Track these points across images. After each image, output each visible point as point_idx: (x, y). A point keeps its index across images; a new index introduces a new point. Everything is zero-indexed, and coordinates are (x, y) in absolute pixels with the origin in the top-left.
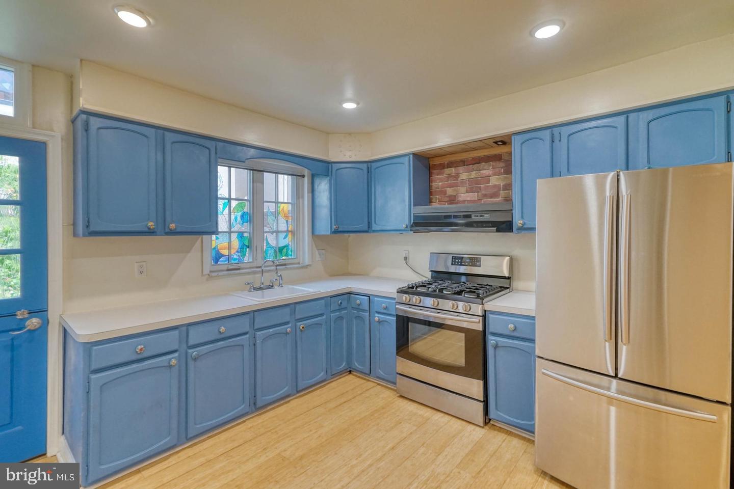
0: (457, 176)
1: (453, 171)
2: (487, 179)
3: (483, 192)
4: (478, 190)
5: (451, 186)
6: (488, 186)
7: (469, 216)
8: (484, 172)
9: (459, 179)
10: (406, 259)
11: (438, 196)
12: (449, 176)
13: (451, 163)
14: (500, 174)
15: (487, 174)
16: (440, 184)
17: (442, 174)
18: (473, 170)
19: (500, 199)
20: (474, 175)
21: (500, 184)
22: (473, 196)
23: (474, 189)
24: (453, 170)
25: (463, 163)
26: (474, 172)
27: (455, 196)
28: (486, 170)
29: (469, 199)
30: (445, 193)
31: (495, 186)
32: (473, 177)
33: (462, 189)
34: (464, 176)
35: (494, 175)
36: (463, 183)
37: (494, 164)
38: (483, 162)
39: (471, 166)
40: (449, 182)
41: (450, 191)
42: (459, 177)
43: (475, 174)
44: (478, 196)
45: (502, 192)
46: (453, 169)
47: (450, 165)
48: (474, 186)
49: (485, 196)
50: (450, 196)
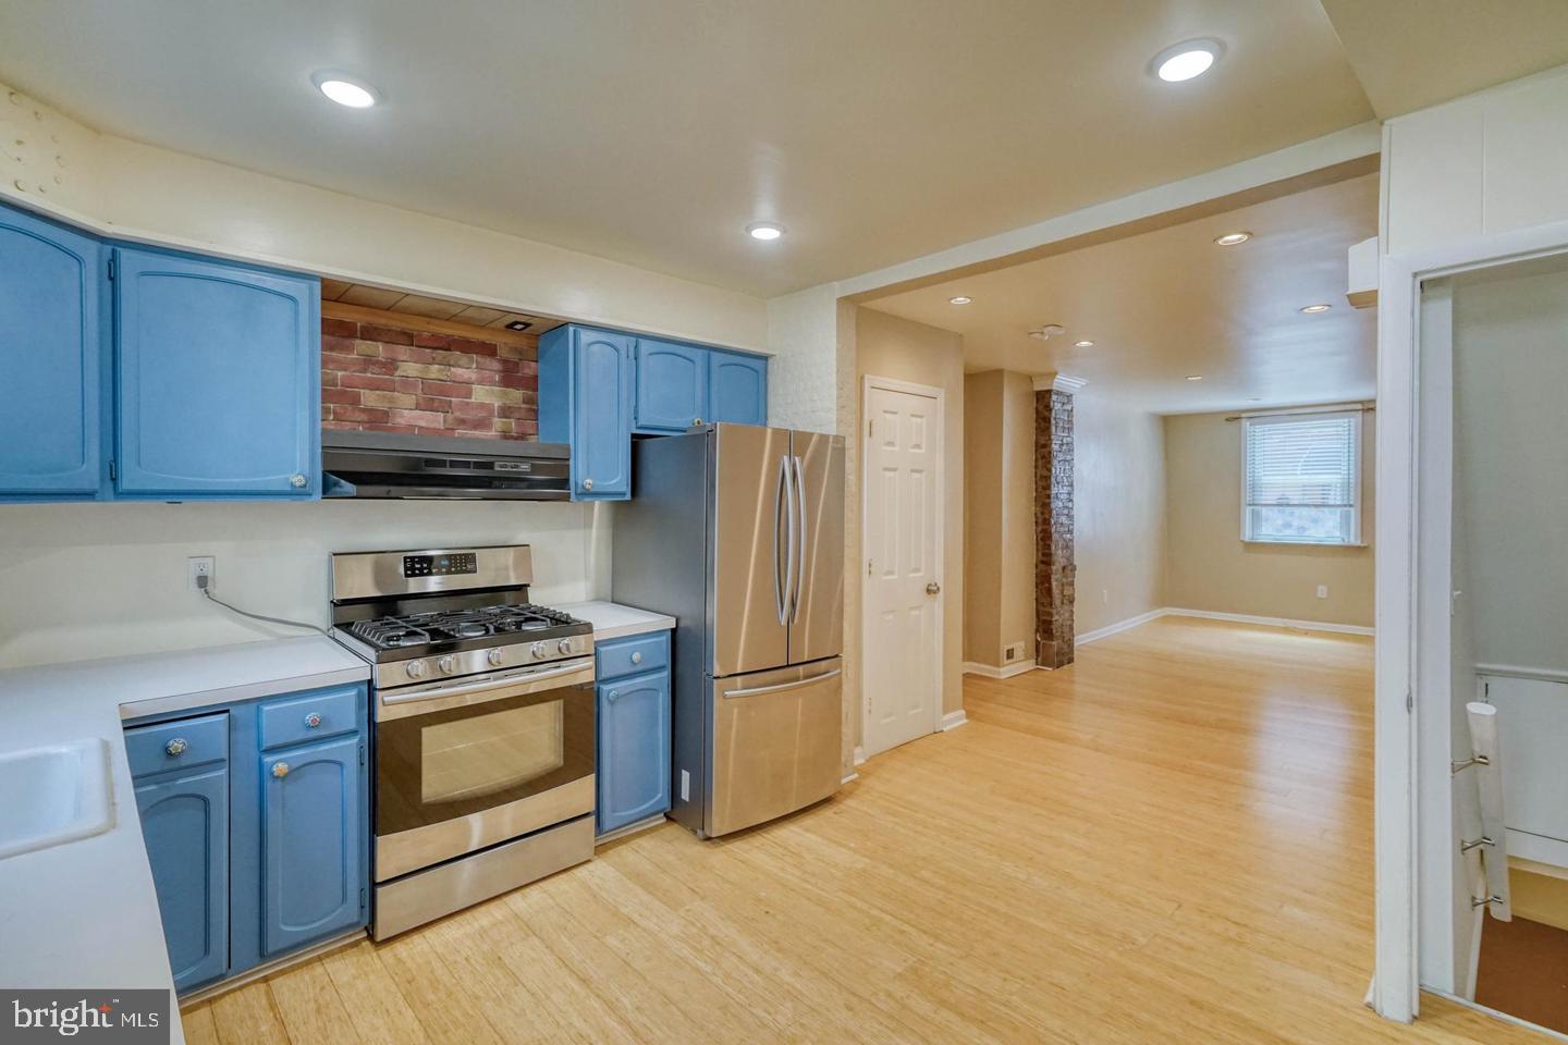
0: (390, 365)
1: (380, 350)
2: (465, 388)
3: (458, 414)
4: (445, 408)
5: (373, 386)
6: (468, 403)
7: (490, 466)
8: (459, 371)
9: (397, 373)
10: (202, 582)
11: (332, 406)
12: (368, 361)
13: (376, 329)
14: (492, 383)
15: (466, 376)
16: (340, 374)
17: (349, 349)
18: (433, 361)
19: (494, 433)
20: (435, 371)
21: (493, 405)
22: (434, 420)
23: (436, 404)
24: (381, 348)
25: (409, 338)
26: (437, 366)
27: (386, 413)
28: (463, 367)
29: (423, 424)
30: (355, 400)
31: (482, 406)
32: (433, 376)
33: (407, 400)
34: (410, 368)
35: (481, 382)
36: (407, 384)
37: (480, 360)
38: (457, 350)
39: (428, 350)
40: (369, 375)
41: (369, 398)
42: (396, 369)
43: (439, 371)
44: (445, 422)
45: (496, 420)
46: (381, 346)
47: (370, 333)
48: (434, 397)
49: (462, 422)
50: (369, 411)
